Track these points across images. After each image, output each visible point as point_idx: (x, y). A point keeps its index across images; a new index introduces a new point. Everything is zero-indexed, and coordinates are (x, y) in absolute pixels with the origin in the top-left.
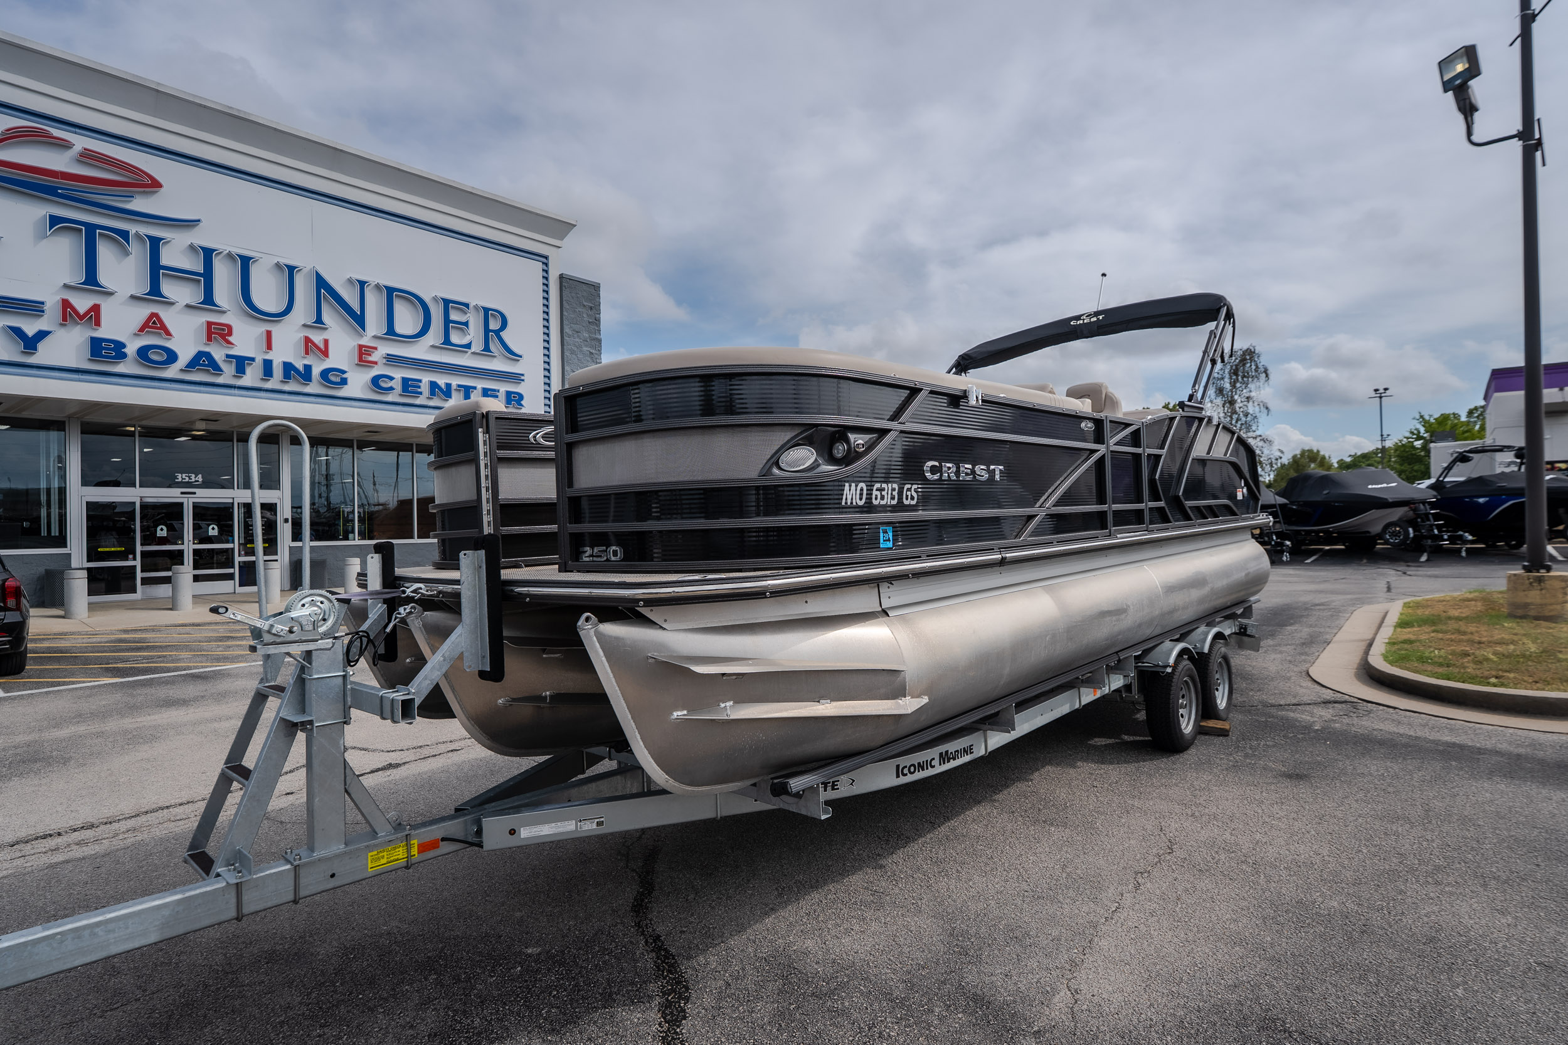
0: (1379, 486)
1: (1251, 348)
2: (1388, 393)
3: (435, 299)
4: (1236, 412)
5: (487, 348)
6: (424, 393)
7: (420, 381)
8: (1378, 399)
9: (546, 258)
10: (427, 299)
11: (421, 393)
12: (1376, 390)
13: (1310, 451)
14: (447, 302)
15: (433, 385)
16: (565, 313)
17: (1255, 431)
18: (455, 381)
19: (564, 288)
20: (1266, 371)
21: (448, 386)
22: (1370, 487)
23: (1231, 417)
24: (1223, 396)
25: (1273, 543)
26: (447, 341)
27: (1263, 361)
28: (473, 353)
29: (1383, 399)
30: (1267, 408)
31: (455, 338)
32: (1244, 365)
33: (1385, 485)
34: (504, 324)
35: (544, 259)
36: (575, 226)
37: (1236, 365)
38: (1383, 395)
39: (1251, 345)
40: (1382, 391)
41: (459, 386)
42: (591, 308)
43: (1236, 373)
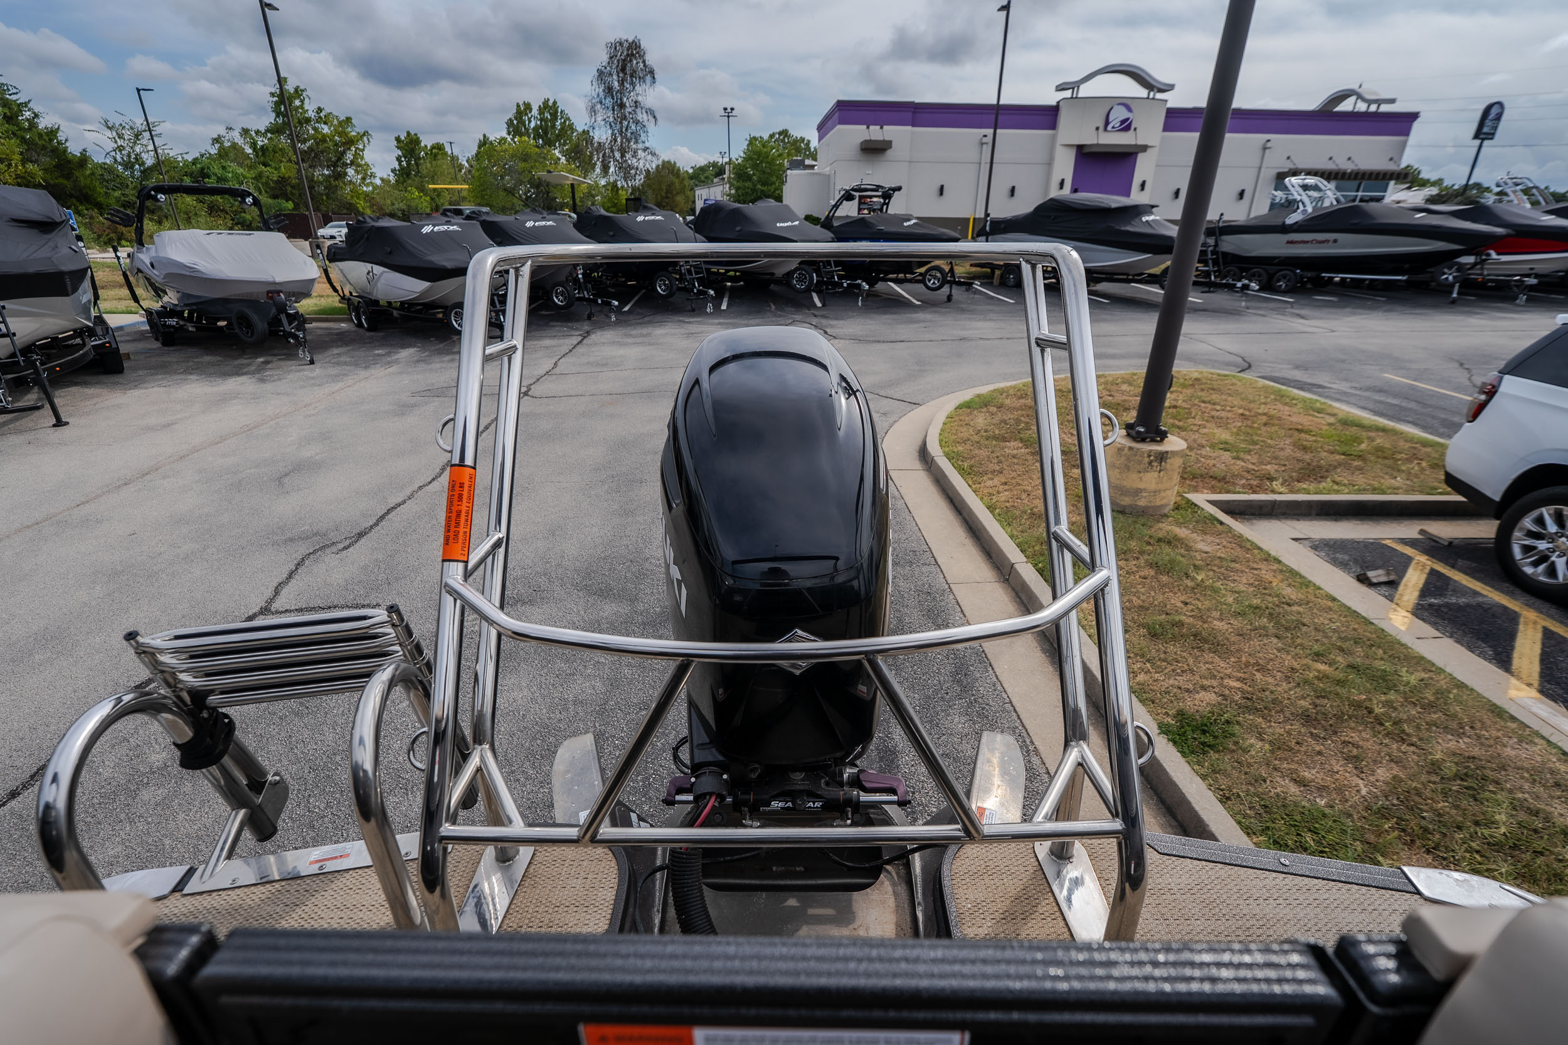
0: (786, 224)
2: (734, 113)
4: (625, 118)
12: (725, 109)
13: (669, 162)
20: (652, 72)
22: (778, 225)
25: (695, 291)
30: (654, 117)
33: (789, 224)
37: (624, 60)
40: (729, 110)
43: (623, 70)
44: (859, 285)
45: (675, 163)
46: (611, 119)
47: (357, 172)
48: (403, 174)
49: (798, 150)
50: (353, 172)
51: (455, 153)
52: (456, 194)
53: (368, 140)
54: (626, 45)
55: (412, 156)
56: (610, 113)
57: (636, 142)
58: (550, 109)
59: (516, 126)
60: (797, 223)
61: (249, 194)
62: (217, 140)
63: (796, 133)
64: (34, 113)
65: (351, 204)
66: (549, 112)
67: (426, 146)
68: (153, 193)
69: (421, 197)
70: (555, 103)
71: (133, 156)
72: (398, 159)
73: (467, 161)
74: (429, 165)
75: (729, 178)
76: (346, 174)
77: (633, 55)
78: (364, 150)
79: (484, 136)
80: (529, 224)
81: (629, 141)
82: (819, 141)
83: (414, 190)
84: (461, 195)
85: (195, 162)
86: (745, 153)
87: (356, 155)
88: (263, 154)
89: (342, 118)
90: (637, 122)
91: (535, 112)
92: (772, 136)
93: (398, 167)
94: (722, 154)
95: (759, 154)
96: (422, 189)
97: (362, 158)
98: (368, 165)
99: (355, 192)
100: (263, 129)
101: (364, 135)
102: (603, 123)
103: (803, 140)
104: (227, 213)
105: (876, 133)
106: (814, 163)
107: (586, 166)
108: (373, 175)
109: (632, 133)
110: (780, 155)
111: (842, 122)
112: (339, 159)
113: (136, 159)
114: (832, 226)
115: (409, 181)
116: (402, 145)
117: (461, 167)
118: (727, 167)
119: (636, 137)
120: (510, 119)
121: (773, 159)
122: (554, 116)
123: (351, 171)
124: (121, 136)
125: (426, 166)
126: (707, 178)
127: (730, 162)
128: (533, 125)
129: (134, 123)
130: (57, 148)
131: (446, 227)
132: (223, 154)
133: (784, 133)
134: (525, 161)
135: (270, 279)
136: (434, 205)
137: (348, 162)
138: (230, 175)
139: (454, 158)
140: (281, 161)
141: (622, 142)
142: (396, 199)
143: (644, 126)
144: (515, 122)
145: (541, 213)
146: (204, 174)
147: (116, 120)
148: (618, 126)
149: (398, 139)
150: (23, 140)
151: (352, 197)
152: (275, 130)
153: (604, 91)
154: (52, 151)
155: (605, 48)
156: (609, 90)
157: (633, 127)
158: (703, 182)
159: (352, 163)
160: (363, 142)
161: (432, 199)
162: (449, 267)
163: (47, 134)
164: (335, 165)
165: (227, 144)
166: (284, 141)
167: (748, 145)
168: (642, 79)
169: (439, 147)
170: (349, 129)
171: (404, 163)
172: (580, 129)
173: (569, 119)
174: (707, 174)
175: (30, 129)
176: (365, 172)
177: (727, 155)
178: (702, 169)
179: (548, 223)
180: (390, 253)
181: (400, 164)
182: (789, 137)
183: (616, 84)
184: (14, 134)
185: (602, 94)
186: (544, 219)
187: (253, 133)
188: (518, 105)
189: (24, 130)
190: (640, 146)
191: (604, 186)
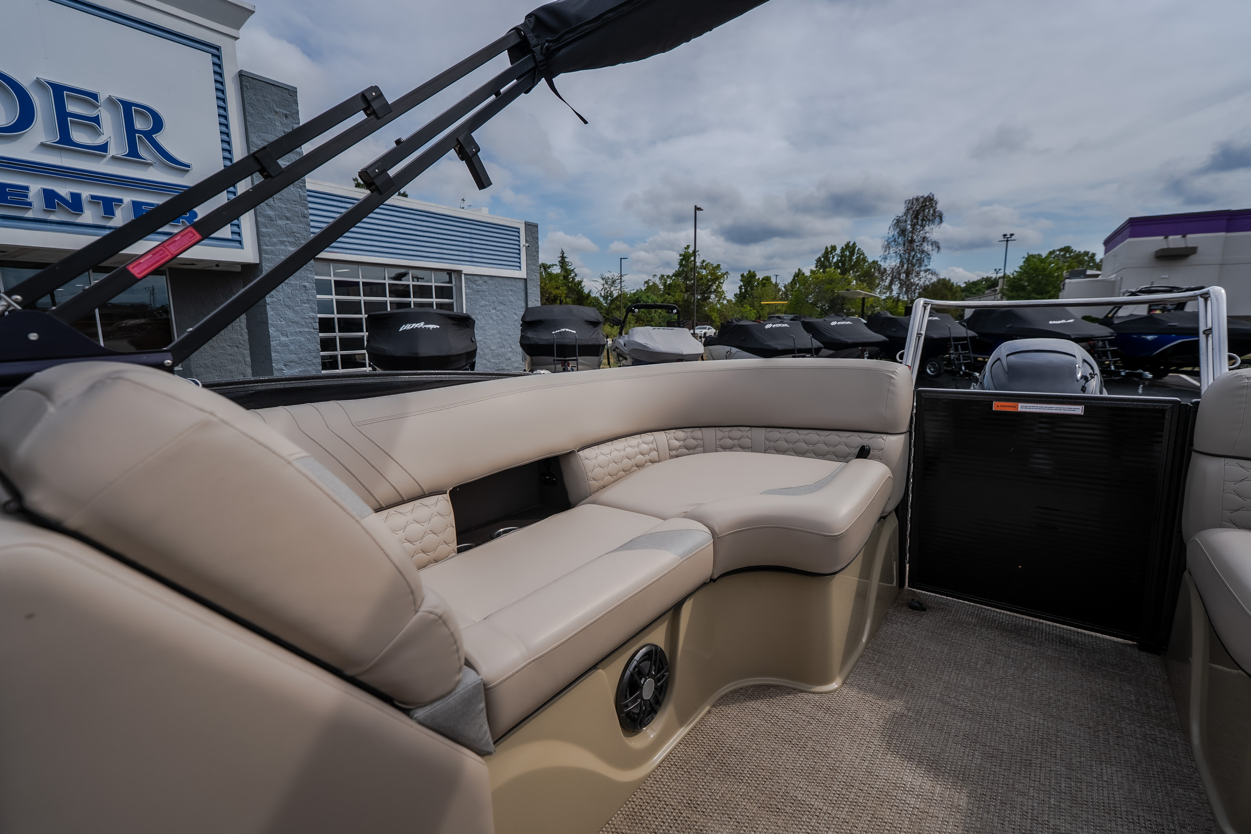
0: (1059, 322)
1: (931, 196)
2: (1013, 237)
3: (38, 83)
4: (913, 250)
5: (133, 152)
6: (35, 204)
7: (27, 188)
8: (1005, 242)
9: (218, 49)
10: (25, 82)
11: (30, 204)
12: (1005, 235)
14: (59, 91)
15: (50, 197)
16: (249, 118)
17: (926, 266)
18: (86, 192)
19: (245, 89)
21: (76, 197)
22: (1051, 322)
23: (909, 254)
24: (905, 236)
26: (65, 138)
27: (939, 207)
28: (113, 158)
29: (1009, 242)
31: (79, 136)
32: (924, 211)
33: (1063, 321)
34: (158, 124)
35: (215, 51)
36: (253, 12)
38: (1009, 239)
39: (931, 193)
40: (1008, 236)
41: (93, 197)
42: (286, 116)
43: (916, 217)
44: (1141, 374)
45: (950, 280)
46: (902, 252)
47: (716, 296)
48: (741, 297)
49: (1081, 263)
50: (714, 296)
51: (778, 282)
52: (774, 308)
53: (727, 276)
54: (922, 200)
55: (749, 286)
56: (901, 248)
57: (920, 266)
58: (850, 248)
59: (823, 262)
60: (1072, 321)
61: (675, 308)
62: (647, 282)
63: (1079, 248)
64: (575, 274)
65: (708, 316)
66: (849, 250)
67: (759, 279)
68: (633, 308)
69: (751, 310)
70: (854, 244)
71: (609, 292)
72: (740, 288)
73: (784, 287)
74: (760, 290)
75: (1002, 289)
76: (709, 298)
77: (926, 205)
78: (723, 283)
79: (799, 269)
80: (834, 323)
81: (913, 265)
82: (1106, 252)
83: (748, 306)
84: (777, 308)
85: (635, 294)
86: (1021, 268)
87: (717, 287)
88: (669, 289)
89: (715, 265)
90: (923, 252)
91: (838, 251)
92: (1051, 253)
93: (738, 293)
94: (997, 271)
95: (1036, 270)
96: (752, 305)
97: (721, 288)
98: (724, 292)
99: (713, 309)
100: (671, 275)
101: (725, 274)
102: (894, 255)
103: (1086, 253)
104: (644, 322)
105: (1175, 241)
106: (1099, 272)
107: (872, 286)
108: (724, 298)
109: (917, 260)
110: (1058, 269)
111: (1133, 235)
112: (708, 289)
113: (610, 294)
114: (1113, 324)
115: (746, 301)
116: (744, 279)
117: (779, 290)
118: (1001, 281)
119: (920, 262)
120: (820, 258)
121: (1050, 273)
122: (852, 253)
123: (713, 296)
124: (607, 283)
125: (757, 292)
126: (979, 290)
127: (1004, 277)
128: (835, 260)
129: (614, 276)
130: (580, 290)
131: (780, 325)
132: (649, 288)
133: (1067, 249)
134: (830, 283)
135: (681, 353)
136: (758, 315)
137: (713, 290)
138: (650, 301)
139: (776, 285)
140: (677, 292)
141: (908, 267)
142: (736, 312)
143: (929, 255)
144: (822, 259)
145: (842, 316)
146: (638, 300)
147: (607, 275)
148: (907, 256)
149: (742, 276)
150: (568, 287)
151: (710, 311)
152: (677, 275)
153: (898, 233)
154: (577, 292)
155: (904, 203)
156: (903, 232)
157: (919, 256)
158: (975, 293)
159: (715, 291)
160: (724, 278)
161: (758, 312)
162: (779, 349)
163: (578, 284)
164: (704, 293)
165: (651, 284)
166: (680, 280)
167: (1025, 262)
168: (933, 221)
169: (767, 279)
170: (718, 271)
171: (743, 290)
172: (870, 260)
173: (863, 254)
174: (979, 287)
175: (572, 281)
176: (720, 294)
177: (1002, 271)
178: (975, 284)
179: (847, 323)
180: (744, 340)
181: (740, 291)
182: (1072, 251)
183: (909, 227)
184: (565, 284)
185: (896, 235)
186: (844, 320)
187: (665, 277)
188: (827, 248)
189: (570, 282)
190: (923, 268)
191: (884, 300)
